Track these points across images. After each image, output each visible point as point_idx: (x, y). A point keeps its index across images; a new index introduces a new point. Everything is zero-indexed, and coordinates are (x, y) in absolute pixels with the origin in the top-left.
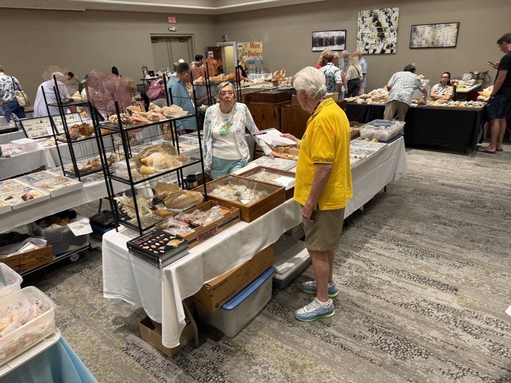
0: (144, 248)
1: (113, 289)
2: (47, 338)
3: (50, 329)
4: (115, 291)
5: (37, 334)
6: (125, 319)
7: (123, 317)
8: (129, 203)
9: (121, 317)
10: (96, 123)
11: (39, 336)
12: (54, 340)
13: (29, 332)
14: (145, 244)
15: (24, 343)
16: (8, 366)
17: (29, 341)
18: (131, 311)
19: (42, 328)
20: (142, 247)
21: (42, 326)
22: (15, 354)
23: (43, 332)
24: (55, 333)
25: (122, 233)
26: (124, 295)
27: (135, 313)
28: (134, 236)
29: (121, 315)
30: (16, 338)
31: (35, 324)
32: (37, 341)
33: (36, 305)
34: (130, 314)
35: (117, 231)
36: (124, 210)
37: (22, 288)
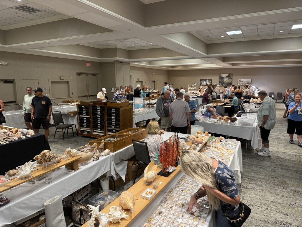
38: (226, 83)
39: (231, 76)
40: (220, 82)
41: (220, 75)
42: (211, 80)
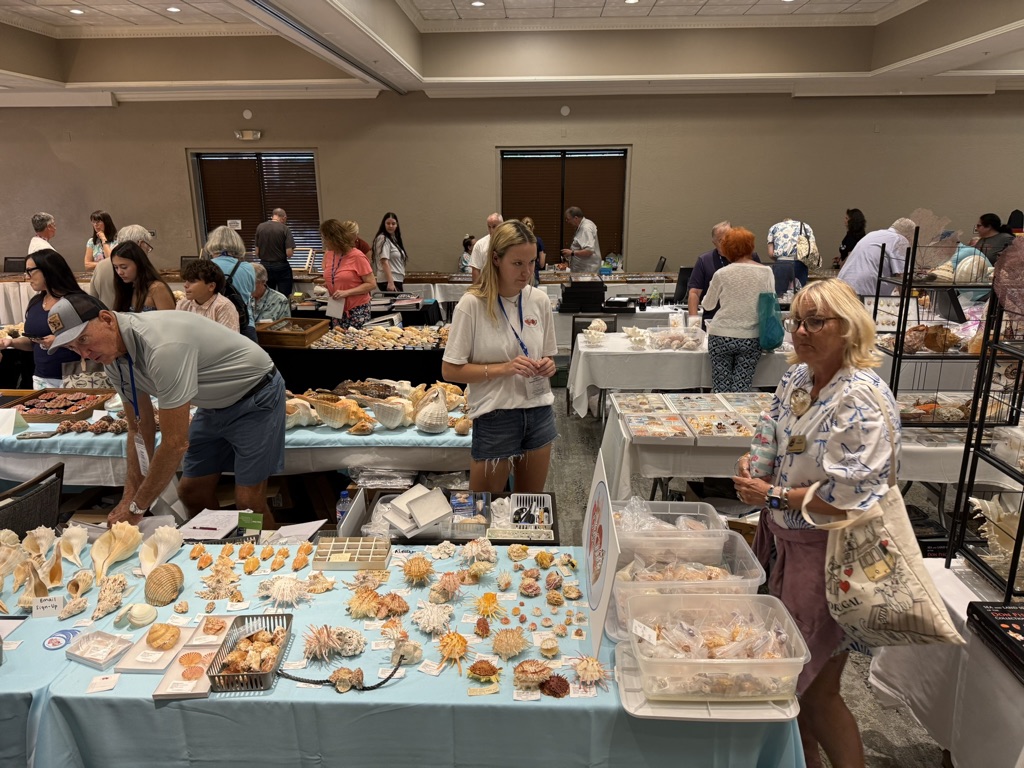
0: (1011, 634)
1: (893, 676)
2: (775, 702)
3: (786, 691)
4: (897, 683)
5: (765, 687)
6: (890, 747)
7: (887, 741)
8: (999, 520)
9: (882, 737)
10: (991, 338)
11: (766, 691)
12: (785, 713)
13: (755, 674)
14: (1014, 626)
15: (742, 689)
16: (708, 709)
17: (749, 689)
18: (909, 740)
19: (775, 681)
20: (1007, 630)
21: (776, 677)
22: (723, 697)
23: (773, 688)
24: (790, 702)
25: (956, 574)
26: (912, 701)
27: (915, 747)
28: (987, 596)
29: (884, 733)
30: (734, 673)
31: (768, 667)
32: (761, 696)
33: (774, 634)
34: (904, 745)
35: (948, 566)
36: (984, 531)
37: (759, 593)
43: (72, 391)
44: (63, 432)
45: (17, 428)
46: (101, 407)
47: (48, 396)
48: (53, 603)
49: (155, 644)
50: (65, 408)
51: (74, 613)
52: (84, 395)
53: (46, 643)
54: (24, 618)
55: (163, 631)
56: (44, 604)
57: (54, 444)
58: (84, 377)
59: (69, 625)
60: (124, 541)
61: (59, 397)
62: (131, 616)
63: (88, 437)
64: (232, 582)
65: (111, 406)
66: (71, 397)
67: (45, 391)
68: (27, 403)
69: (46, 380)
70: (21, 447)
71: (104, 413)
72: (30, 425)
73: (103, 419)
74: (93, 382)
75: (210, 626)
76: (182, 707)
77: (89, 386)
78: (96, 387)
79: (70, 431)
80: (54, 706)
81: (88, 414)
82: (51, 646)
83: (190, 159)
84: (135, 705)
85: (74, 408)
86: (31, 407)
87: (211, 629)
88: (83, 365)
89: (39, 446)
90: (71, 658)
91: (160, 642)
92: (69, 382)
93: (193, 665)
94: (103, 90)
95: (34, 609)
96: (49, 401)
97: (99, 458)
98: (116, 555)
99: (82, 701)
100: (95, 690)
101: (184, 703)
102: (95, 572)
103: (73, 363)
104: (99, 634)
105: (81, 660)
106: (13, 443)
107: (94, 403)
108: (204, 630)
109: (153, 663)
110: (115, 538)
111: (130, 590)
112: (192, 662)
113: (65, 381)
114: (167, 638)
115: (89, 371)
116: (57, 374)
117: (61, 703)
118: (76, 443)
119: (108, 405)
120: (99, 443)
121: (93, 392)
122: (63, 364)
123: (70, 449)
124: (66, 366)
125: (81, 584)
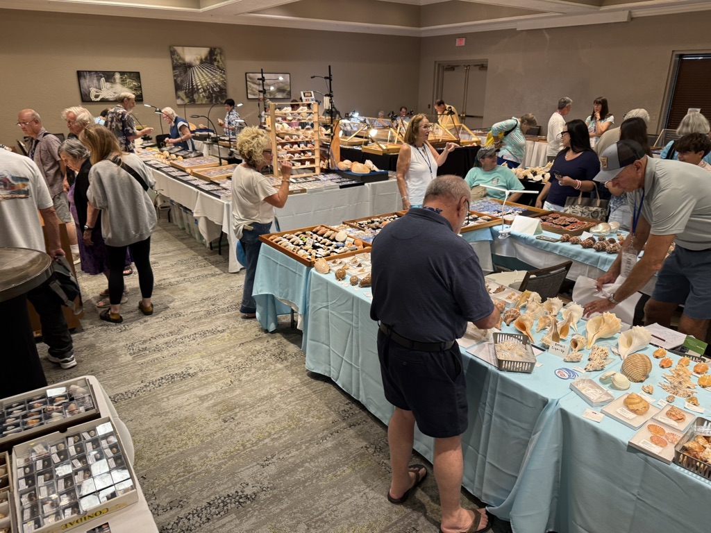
38: (205, 91)
39: (218, 58)
40: (178, 87)
41: (173, 53)
42: (136, 76)
43: (569, 216)
44: (563, 241)
45: (537, 232)
46: (588, 230)
47: (554, 216)
48: (562, 348)
49: (630, 406)
50: (565, 226)
51: (574, 360)
52: (576, 220)
53: (557, 372)
54: (543, 350)
55: (637, 401)
56: (557, 347)
57: (556, 247)
58: (578, 208)
59: (571, 366)
60: (610, 326)
61: (560, 218)
62: (614, 379)
63: (578, 248)
64: (689, 387)
65: (594, 231)
66: (568, 220)
67: (552, 212)
68: (542, 217)
69: (553, 205)
70: (537, 244)
71: (590, 235)
72: (543, 231)
73: (589, 238)
74: (582, 213)
75: (674, 413)
76: (646, 461)
77: (579, 215)
78: (583, 216)
79: (568, 241)
80: (559, 413)
81: (580, 233)
82: (559, 375)
83: (674, 59)
84: (613, 441)
85: (570, 227)
86: (544, 220)
87: (674, 416)
88: (580, 200)
89: (547, 246)
90: (572, 388)
91: (635, 407)
92: (568, 209)
93: (658, 435)
94: (624, 9)
95: (550, 348)
96: (555, 219)
97: (582, 263)
98: (602, 333)
99: (578, 420)
100: (587, 417)
101: (649, 458)
102: (587, 339)
103: (574, 198)
104: (591, 381)
105: (579, 393)
106: (533, 240)
107: (583, 227)
108: (667, 414)
109: (628, 419)
110: (604, 322)
111: (610, 361)
112: (658, 433)
113: (566, 208)
114: (640, 407)
115: (582, 205)
116: (561, 203)
117: (564, 414)
118: (570, 250)
119: (592, 230)
120: (585, 254)
121: (582, 219)
122: (568, 198)
123: (565, 253)
124: (569, 199)
125: (578, 343)
